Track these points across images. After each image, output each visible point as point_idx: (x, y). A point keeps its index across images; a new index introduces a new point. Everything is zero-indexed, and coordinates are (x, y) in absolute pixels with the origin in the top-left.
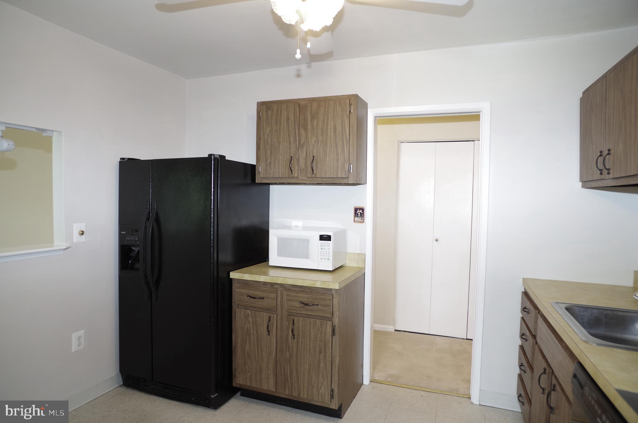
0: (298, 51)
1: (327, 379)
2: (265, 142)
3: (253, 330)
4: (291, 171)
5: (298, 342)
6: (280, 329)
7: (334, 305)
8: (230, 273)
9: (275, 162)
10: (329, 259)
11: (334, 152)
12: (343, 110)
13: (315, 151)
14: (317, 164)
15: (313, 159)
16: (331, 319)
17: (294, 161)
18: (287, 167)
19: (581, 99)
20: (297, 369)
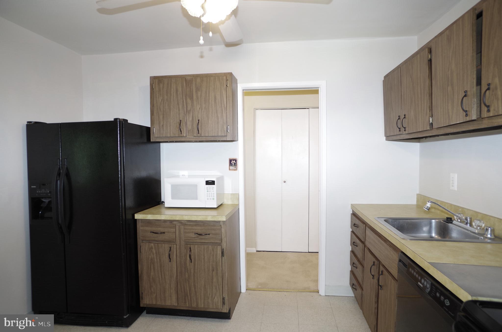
0: (201, 38)
1: (219, 291)
2: (158, 109)
3: (157, 259)
4: (181, 131)
5: (195, 264)
6: (179, 257)
7: (222, 233)
8: (135, 215)
9: (167, 125)
10: (213, 199)
11: (215, 116)
12: (221, 85)
13: (200, 116)
14: (201, 126)
15: (199, 122)
16: (220, 244)
17: (183, 124)
18: (177, 129)
19: (383, 81)
20: (194, 285)
